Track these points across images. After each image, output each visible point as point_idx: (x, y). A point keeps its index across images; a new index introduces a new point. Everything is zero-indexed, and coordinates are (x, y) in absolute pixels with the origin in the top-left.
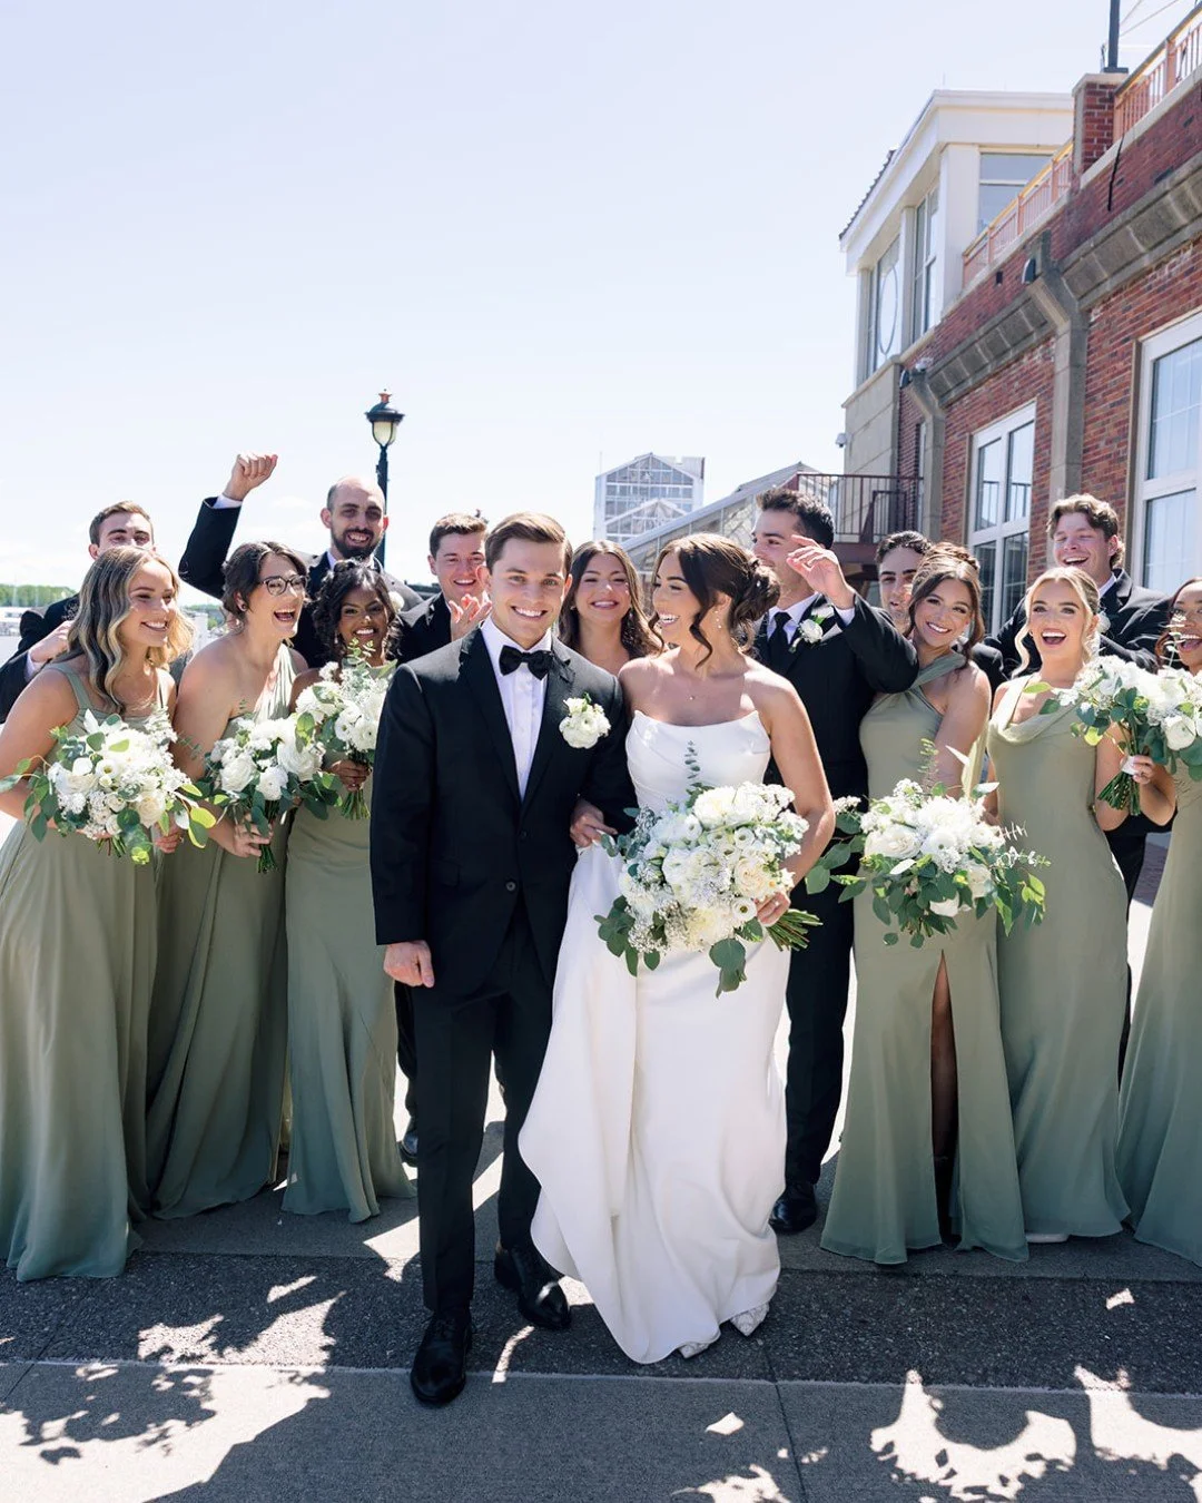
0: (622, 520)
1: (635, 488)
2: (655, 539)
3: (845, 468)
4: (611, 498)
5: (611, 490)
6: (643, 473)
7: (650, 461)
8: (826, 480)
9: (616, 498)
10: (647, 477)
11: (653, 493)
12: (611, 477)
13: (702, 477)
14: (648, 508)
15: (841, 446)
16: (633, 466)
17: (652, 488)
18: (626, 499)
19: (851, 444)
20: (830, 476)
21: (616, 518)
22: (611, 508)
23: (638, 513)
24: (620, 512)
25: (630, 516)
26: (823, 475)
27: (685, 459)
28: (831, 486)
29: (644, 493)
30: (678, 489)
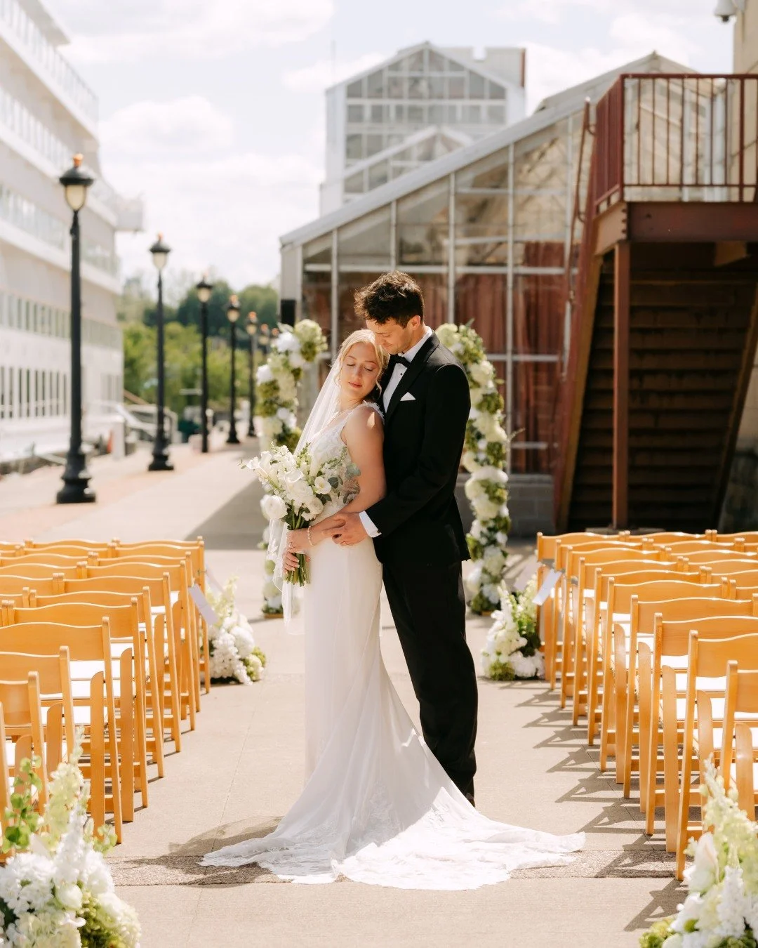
0: (371, 168)
1: (399, 110)
2: (388, 205)
3: (735, 64)
4: (356, 129)
5: (354, 114)
6: (416, 81)
7: (426, 56)
8: (705, 85)
9: (365, 128)
10: (423, 87)
11: (433, 116)
12: (354, 89)
13: (523, 84)
14: (420, 144)
15: (726, 18)
16: (395, 66)
17: (431, 109)
18: (383, 129)
19: (743, 14)
20: (713, 77)
21: (363, 164)
22: (354, 146)
23: (403, 155)
24: (371, 152)
25: (386, 161)
26: (698, 77)
27: (491, 52)
28: (713, 97)
29: (415, 116)
30: (477, 108)
